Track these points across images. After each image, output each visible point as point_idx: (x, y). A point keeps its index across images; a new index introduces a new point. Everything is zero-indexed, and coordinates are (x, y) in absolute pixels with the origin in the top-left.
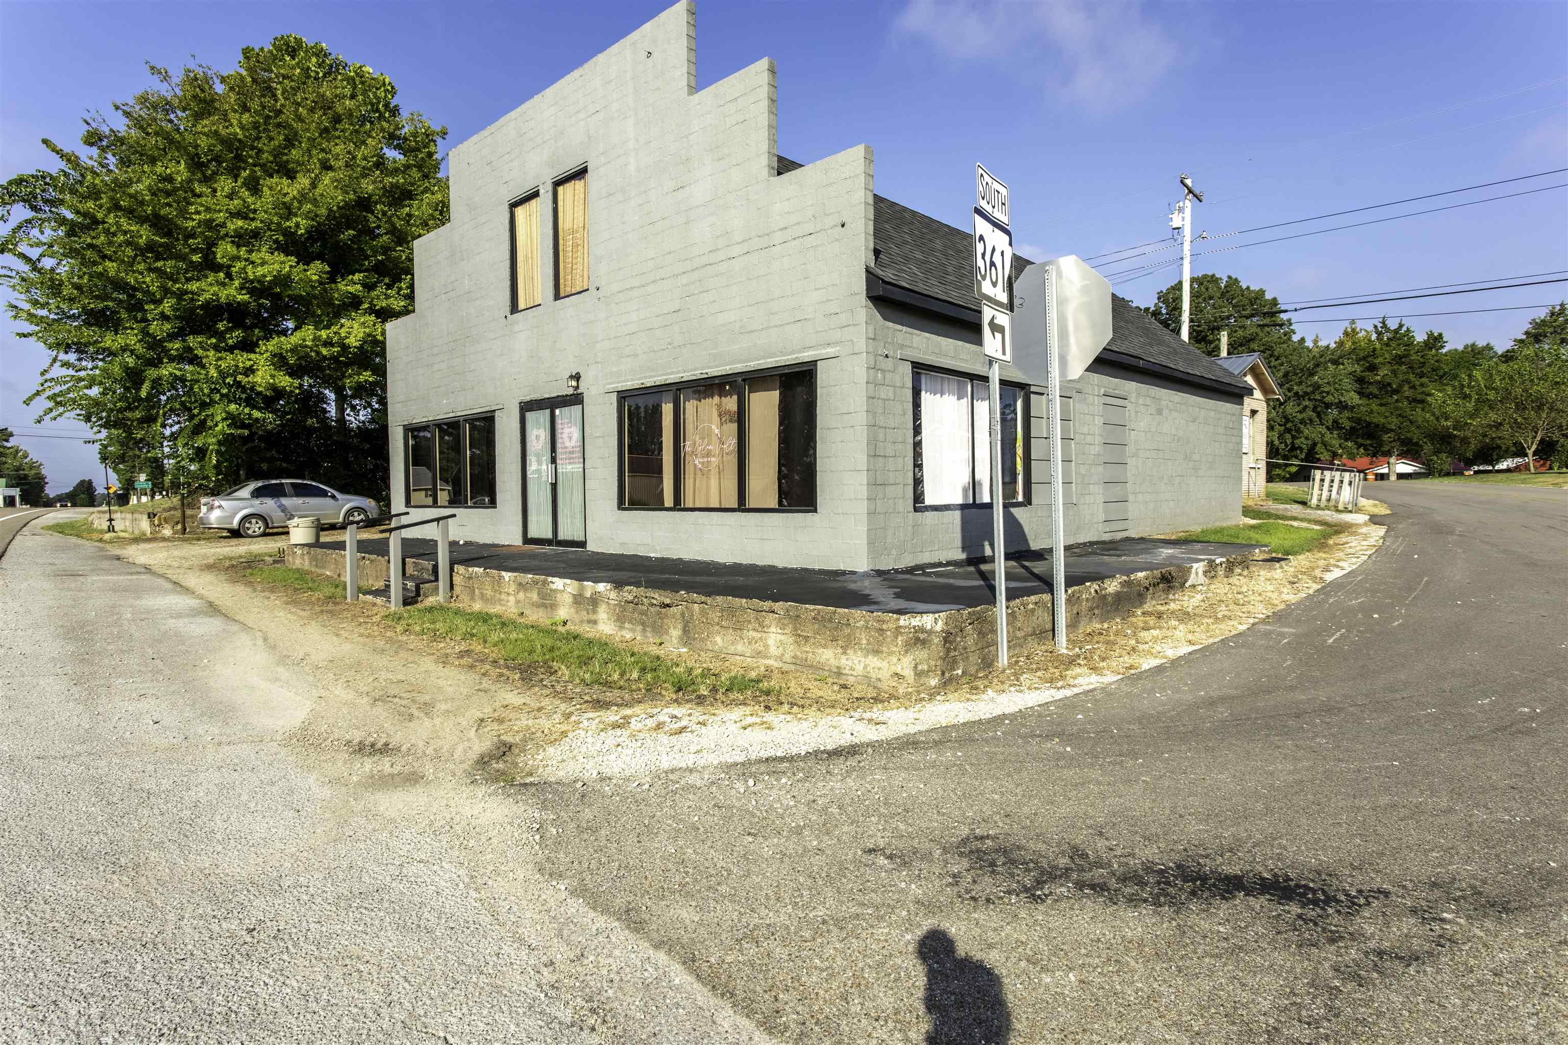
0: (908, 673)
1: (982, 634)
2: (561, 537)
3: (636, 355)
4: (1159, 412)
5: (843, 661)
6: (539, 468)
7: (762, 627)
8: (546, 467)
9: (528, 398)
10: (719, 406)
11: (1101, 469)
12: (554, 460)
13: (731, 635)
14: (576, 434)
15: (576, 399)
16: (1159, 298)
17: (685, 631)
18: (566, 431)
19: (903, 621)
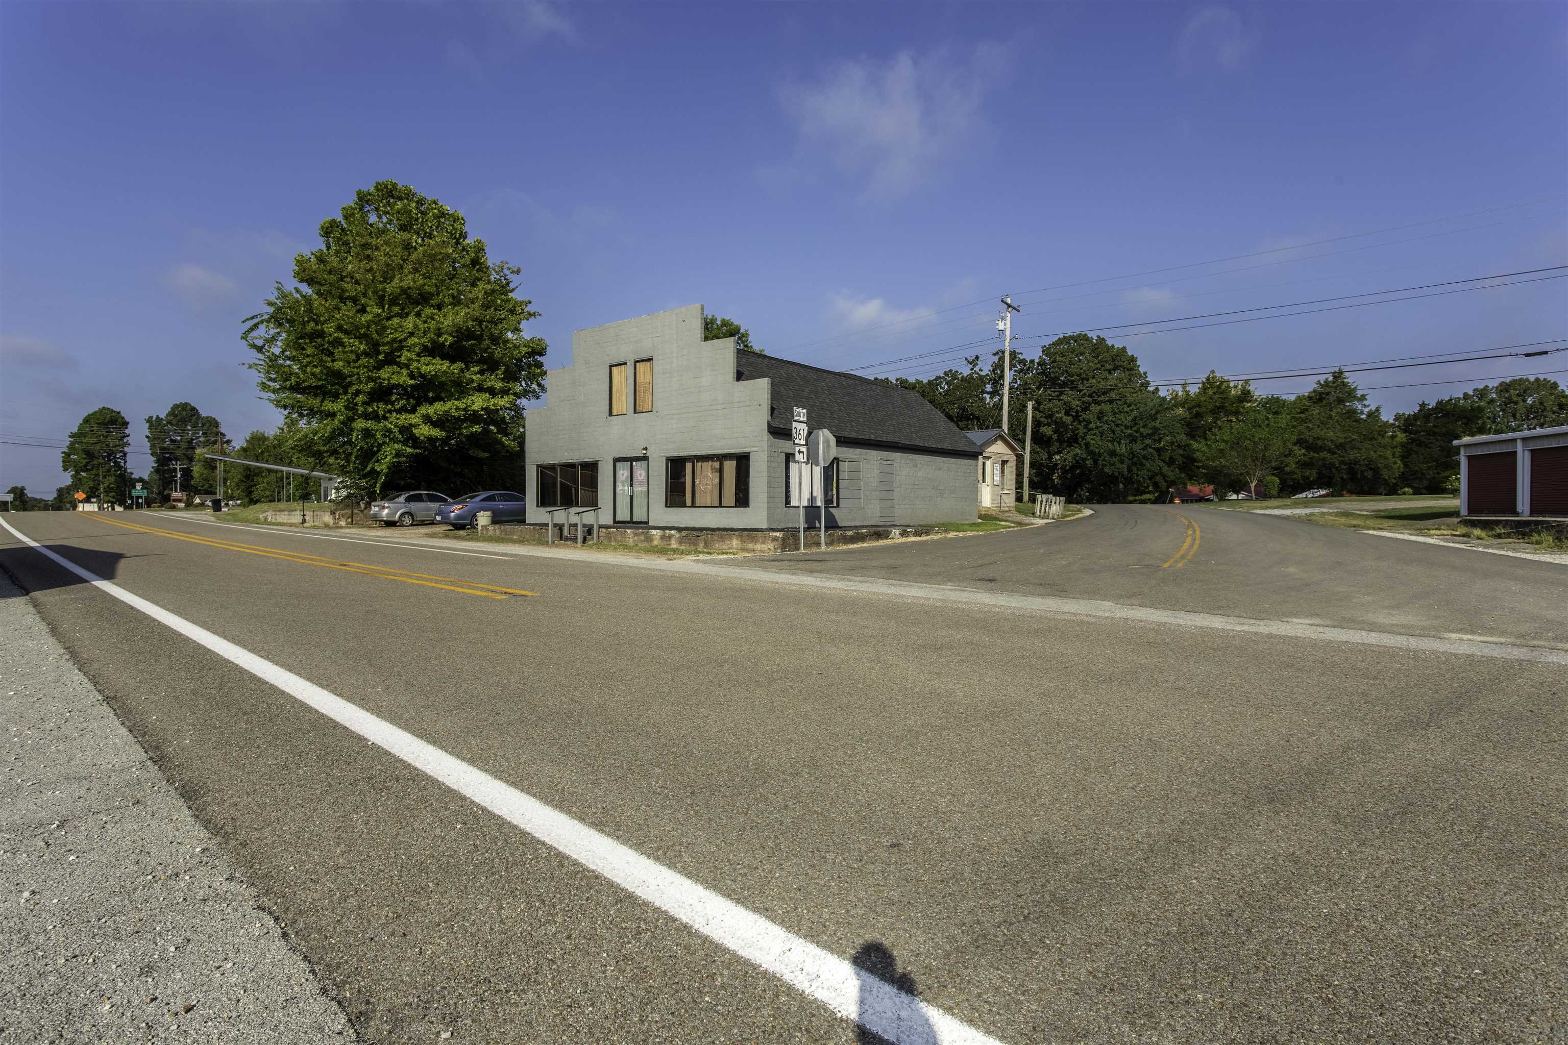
0: (772, 548)
1: (795, 540)
2: (634, 520)
3: (675, 443)
4: (916, 466)
5: (755, 547)
6: (623, 489)
7: (731, 540)
8: (627, 488)
9: (618, 456)
10: (711, 466)
11: (878, 493)
12: (632, 485)
13: (721, 543)
14: (644, 473)
15: (645, 458)
16: (1043, 351)
17: (705, 544)
18: (639, 472)
19: (771, 534)
